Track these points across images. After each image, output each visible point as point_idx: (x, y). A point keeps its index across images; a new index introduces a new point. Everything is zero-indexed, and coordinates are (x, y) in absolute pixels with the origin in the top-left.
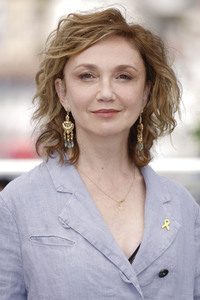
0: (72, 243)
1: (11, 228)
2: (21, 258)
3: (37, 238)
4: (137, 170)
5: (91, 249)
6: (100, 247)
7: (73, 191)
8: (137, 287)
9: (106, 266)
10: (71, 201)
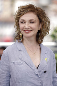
1: (7, 59)
2: (9, 67)
3: (14, 62)
6: (29, 65)
7: (23, 50)
8: (39, 75)
9: (31, 70)
10: (22, 53)
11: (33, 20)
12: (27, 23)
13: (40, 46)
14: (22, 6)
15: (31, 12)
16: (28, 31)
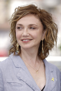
0: (22, 85)
3: (9, 83)
4: (42, 61)
5: (29, 87)
6: (31, 86)
7: (21, 67)
10: (21, 70)
11: (34, 25)
12: (25, 29)
13: (43, 62)
14: (21, 8)
15: (32, 15)
16: (26, 40)
